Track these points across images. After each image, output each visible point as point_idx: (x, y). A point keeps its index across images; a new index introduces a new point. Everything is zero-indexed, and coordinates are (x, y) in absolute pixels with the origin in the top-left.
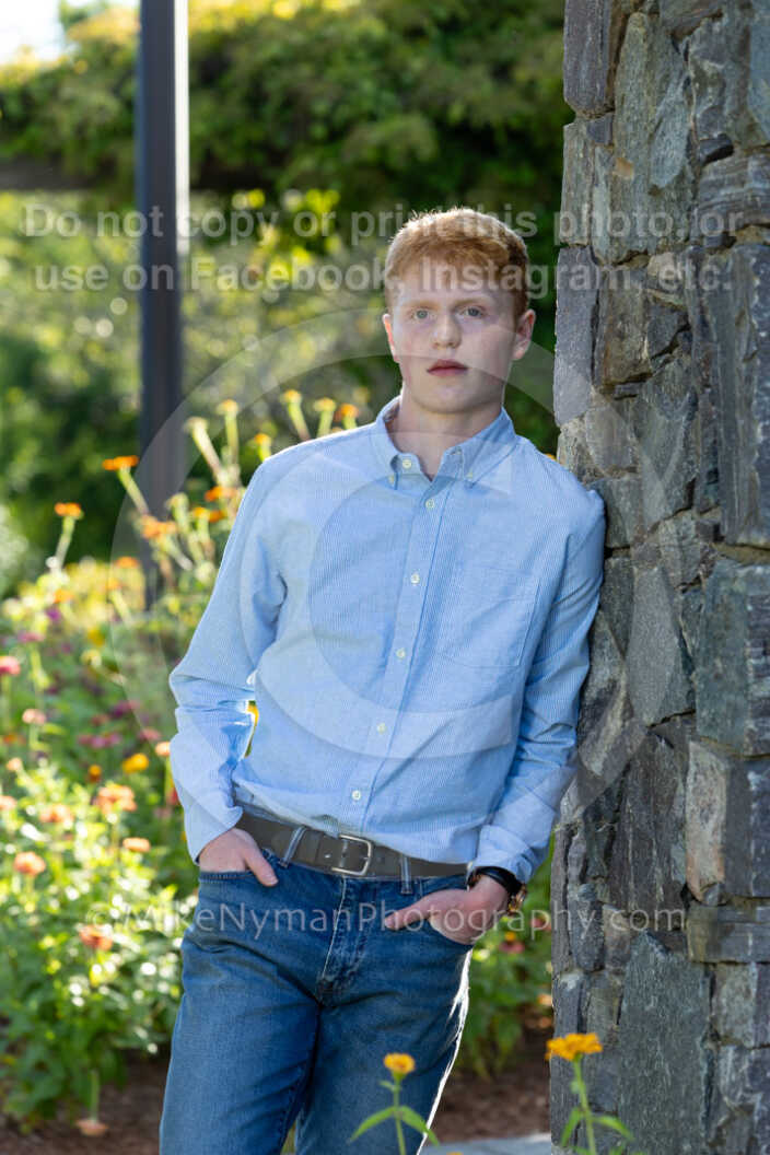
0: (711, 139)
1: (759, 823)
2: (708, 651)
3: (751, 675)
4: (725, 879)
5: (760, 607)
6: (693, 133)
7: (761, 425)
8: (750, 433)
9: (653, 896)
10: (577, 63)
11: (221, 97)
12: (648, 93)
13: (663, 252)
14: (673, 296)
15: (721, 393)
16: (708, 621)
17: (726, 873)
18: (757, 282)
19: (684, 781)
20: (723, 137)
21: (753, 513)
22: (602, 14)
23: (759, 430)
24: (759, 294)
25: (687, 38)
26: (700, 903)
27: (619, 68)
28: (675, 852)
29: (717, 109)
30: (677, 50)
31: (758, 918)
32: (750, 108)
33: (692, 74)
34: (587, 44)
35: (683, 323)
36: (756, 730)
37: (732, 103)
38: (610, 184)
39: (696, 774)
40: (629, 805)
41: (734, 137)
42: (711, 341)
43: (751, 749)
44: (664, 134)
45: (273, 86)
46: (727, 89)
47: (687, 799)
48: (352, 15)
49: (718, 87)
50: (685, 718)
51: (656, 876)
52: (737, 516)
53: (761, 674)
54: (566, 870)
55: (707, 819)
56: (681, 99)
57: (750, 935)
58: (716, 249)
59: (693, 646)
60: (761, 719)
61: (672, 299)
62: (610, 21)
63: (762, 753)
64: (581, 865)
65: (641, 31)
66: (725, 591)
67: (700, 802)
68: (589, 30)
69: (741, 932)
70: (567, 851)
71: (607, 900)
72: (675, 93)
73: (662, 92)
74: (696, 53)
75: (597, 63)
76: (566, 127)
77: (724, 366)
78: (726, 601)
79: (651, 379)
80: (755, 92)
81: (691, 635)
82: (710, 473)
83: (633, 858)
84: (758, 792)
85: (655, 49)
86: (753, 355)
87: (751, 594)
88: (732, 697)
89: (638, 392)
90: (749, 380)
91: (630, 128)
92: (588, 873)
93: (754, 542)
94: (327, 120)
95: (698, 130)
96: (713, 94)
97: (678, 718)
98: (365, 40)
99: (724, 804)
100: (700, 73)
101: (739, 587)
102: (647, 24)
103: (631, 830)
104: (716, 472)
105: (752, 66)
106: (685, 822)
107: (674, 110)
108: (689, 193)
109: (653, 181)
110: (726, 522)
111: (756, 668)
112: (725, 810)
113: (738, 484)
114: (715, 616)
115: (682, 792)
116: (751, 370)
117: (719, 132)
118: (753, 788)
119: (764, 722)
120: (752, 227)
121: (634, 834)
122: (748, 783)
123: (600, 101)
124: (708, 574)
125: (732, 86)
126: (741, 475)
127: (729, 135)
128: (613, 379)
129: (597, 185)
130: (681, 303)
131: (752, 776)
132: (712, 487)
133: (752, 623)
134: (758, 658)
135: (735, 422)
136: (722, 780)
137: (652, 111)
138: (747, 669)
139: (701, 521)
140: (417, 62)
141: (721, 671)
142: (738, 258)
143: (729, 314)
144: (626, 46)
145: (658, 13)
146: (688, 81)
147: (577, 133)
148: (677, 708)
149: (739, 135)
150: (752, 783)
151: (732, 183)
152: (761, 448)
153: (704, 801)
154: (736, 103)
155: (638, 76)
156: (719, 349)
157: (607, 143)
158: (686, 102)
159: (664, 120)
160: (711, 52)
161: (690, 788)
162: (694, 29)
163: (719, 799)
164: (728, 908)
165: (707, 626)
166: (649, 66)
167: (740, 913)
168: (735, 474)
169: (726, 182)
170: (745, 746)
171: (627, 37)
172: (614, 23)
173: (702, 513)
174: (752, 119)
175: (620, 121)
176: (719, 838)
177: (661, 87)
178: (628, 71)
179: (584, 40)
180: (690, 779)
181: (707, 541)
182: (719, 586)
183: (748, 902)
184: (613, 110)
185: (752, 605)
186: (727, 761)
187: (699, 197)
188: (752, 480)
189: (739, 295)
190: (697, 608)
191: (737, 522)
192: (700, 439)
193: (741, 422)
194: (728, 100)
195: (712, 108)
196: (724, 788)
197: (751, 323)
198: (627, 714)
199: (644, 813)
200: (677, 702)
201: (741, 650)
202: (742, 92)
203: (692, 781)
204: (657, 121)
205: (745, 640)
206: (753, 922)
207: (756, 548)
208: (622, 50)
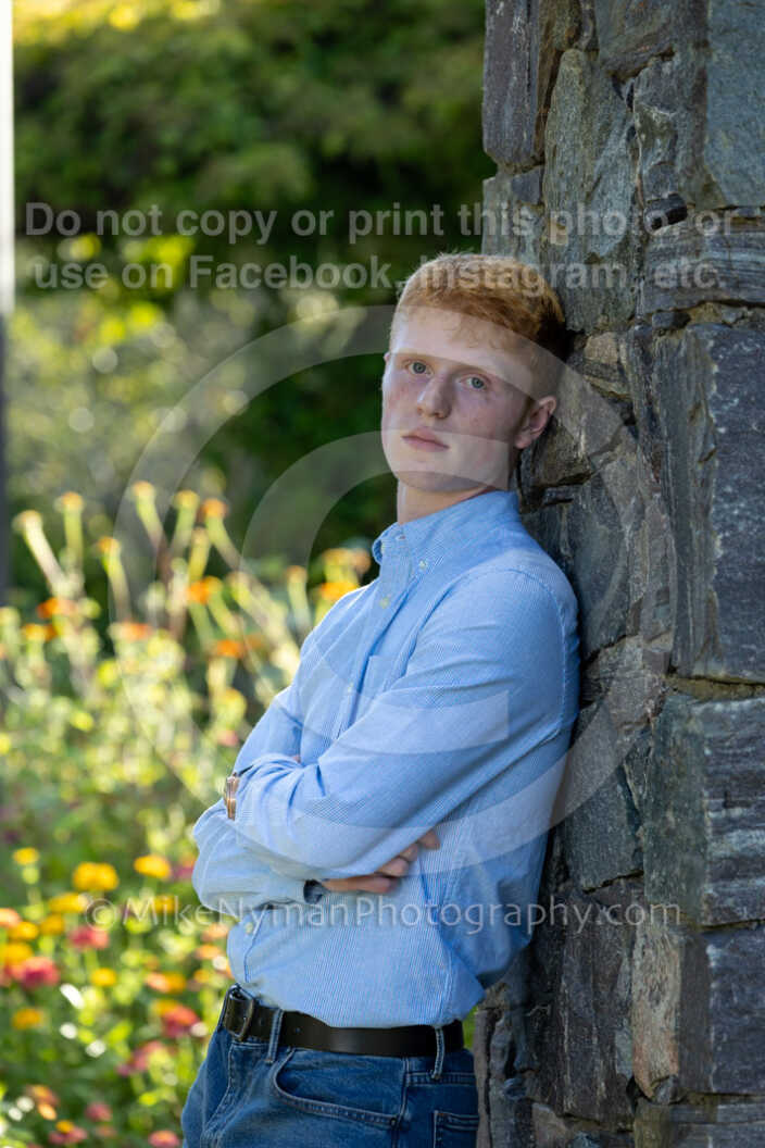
0: (660, 200)
1: (719, 1005)
2: (657, 802)
3: (710, 831)
4: (680, 1072)
5: (720, 751)
6: (639, 193)
7: (720, 536)
8: (707, 546)
9: (594, 1092)
10: (499, 106)
11: (49, 123)
12: (585, 144)
13: (602, 332)
14: (614, 385)
15: (673, 500)
16: (658, 767)
17: (680, 1064)
18: (715, 369)
19: (631, 955)
20: (674, 197)
21: (711, 640)
22: (529, 49)
23: (718, 543)
24: (717, 384)
25: (631, 81)
26: (650, 1100)
27: (550, 114)
28: (620, 1039)
29: (667, 165)
30: (619, 93)
31: (720, 1119)
32: (706, 165)
33: (638, 125)
34: (512, 84)
35: (627, 416)
36: (716, 895)
37: (685, 157)
38: (539, 250)
39: (644, 947)
40: (564, 983)
41: (688, 199)
42: (661, 439)
43: (710, 918)
44: (604, 193)
45: (113, 111)
46: (679, 142)
47: (634, 976)
48: (208, 25)
49: (668, 139)
50: (630, 881)
51: (596, 1069)
52: (692, 645)
53: (722, 829)
54: (488, 1061)
55: (658, 1002)
56: (624, 151)
57: (710, 1139)
58: (665, 330)
59: (640, 796)
60: (721, 883)
61: (614, 387)
62: (539, 59)
63: (723, 922)
64: (506, 1057)
65: (576, 71)
66: (676, 732)
67: (649, 981)
68: (514, 69)
69: (699, 1134)
70: (488, 1041)
71: (537, 1097)
72: (617, 145)
73: (602, 143)
74: (643, 98)
75: (524, 107)
76: (486, 182)
77: (675, 468)
78: (679, 743)
79: (589, 482)
80: (713, 146)
81: (638, 783)
82: (659, 593)
83: (569, 1047)
84: (719, 969)
85: (594, 91)
86: (711, 454)
87: (708, 735)
88: (687, 857)
89: (573, 496)
90: (705, 483)
91: (564, 186)
92: (515, 1064)
93: (711, 674)
94: (178, 151)
95: (645, 188)
96: (662, 146)
97: (622, 881)
98: (224, 55)
99: (679, 984)
100: (647, 123)
101: (695, 727)
102: (584, 64)
103: (566, 1014)
104: (666, 591)
105: (709, 116)
106: (631, 1004)
107: (617, 165)
108: (634, 263)
109: (591, 249)
110: (679, 650)
111: (715, 822)
112: (679, 990)
113: (692, 606)
114: (667, 762)
115: (627, 968)
116: (708, 472)
117: (670, 192)
118: (713, 964)
119: (724, 886)
120: (708, 304)
121: (570, 1016)
122: (706, 958)
123: (528, 154)
124: (657, 711)
125: (685, 139)
126: (697, 596)
127: (682, 195)
128: (543, 481)
129: (523, 251)
130: (625, 392)
131: (711, 950)
132: (661, 610)
133: (711, 769)
134: (718, 810)
135: (690, 531)
136: (675, 953)
137: (589, 165)
138: (704, 824)
139: (649, 649)
140: (286, 83)
141: (673, 826)
142: (693, 340)
143: (681, 406)
144: (558, 88)
145: (597, 50)
146: (632, 130)
147: (499, 189)
148: (621, 870)
149: (693, 195)
150: (712, 958)
151: (685, 252)
152: (720, 563)
153: (653, 980)
154: (690, 157)
155: (575, 123)
156: (669, 448)
157: (536, 203)
158: (630, 156)
159: (604, 177)
160: (660, 96)
161: (638, 964)
162: (640, 70)
163: (672, 976)
164: (683, 1107)
165: (657, 773)
166: (586, 112)
167: (697, 1112)
168: (689, 594)
169: (678, 251)
170: (702, 914)
171: (560, 78)
172: (543, 61)
173: (650, 640)
174: (709, 177)
175: (551, 178)
176: (672, 1024)
177: (600, 139)
178: (562, 118)
179: (508, 79)
180: (637, 954)
181: (656, 673)
182: (671, 726)
183: (707, 1099)
184: (542, 162)
185: (710, 746)
186: (681, 933)
187: (645, 268)
188: (710, 601)
189: (693, 385)
190: (644, 750)
191: (692, 649)
192: (647, 552)
193: (696, 533)
194: (680, 156)
195: (660, 163)
196: (678, 966)
197: (708, 416)
198: (561, 877)
199: (583, 995)
200: (620, 862)
201: (697, 802)
202: (697, 144)
203: (640, 955)
204: (595, 179)
205: (703, 790)
206: (714, 1123)
207: (714, 681)
208: (554, 92)
